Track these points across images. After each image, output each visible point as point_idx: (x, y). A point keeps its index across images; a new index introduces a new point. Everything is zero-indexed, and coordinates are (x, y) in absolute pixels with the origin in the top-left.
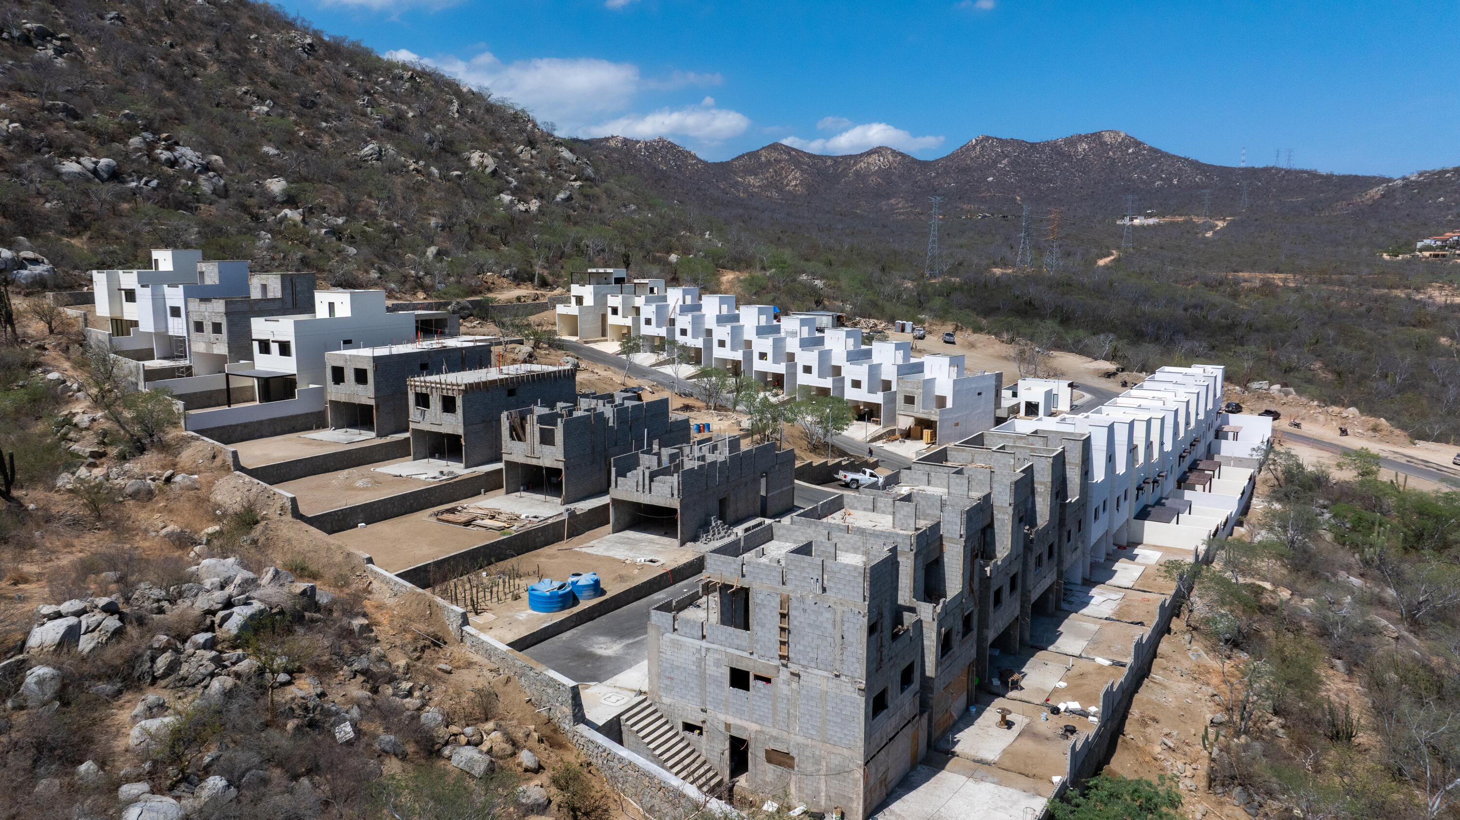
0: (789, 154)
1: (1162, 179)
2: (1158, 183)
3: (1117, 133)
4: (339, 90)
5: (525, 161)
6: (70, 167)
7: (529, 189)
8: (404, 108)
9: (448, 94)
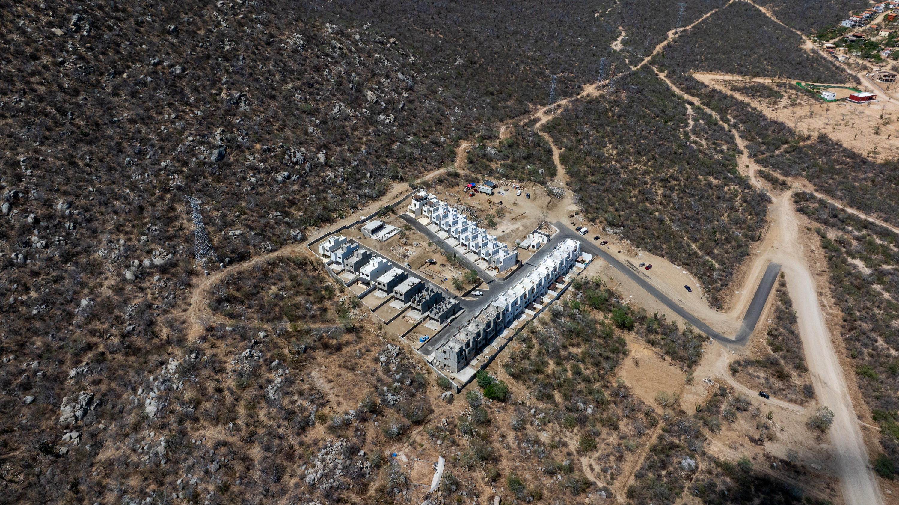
4: (317, 69)
5: (386, 87)
6: (279, 178)
7: (390, 107)
8: (340, 68)
9: (354, 53)
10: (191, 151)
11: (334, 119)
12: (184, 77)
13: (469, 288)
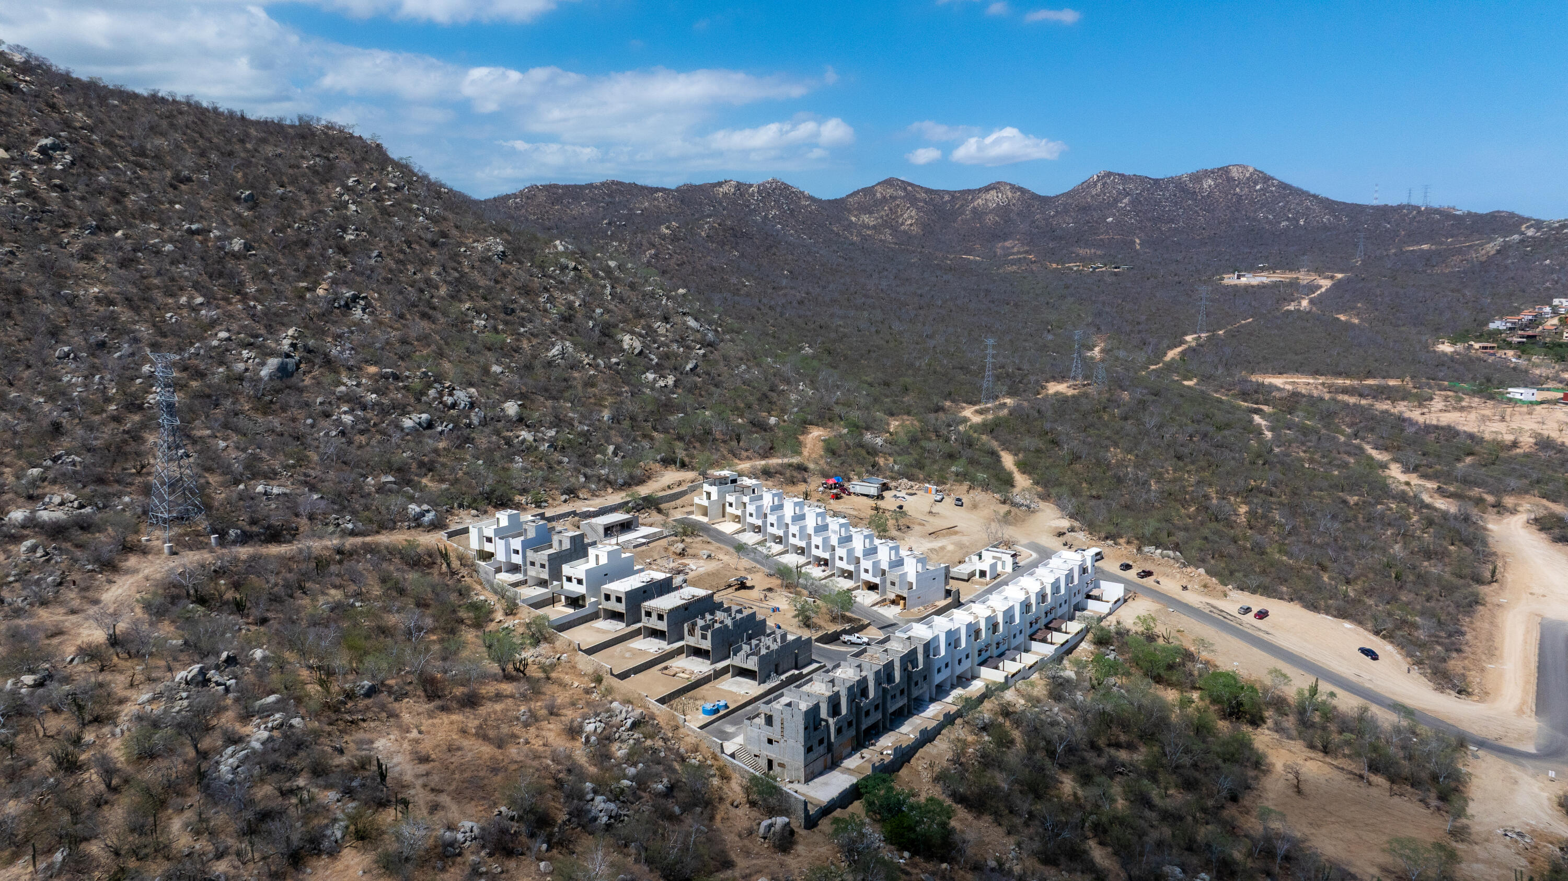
0: (905, 189)
1: (1288, 219)
2: (1284, 224)
3: (1245, 167)
4: (526, 291)
5: (662, 335)
6: (408, 423)
7: (666, 364)
8: (572, 298)
9: (602, 278)
10: (221, 356)
11: (550, 364)
12: (245, 257)
13: (833, 628)
